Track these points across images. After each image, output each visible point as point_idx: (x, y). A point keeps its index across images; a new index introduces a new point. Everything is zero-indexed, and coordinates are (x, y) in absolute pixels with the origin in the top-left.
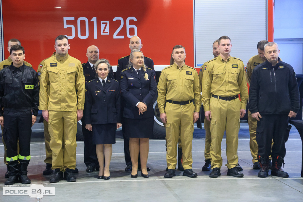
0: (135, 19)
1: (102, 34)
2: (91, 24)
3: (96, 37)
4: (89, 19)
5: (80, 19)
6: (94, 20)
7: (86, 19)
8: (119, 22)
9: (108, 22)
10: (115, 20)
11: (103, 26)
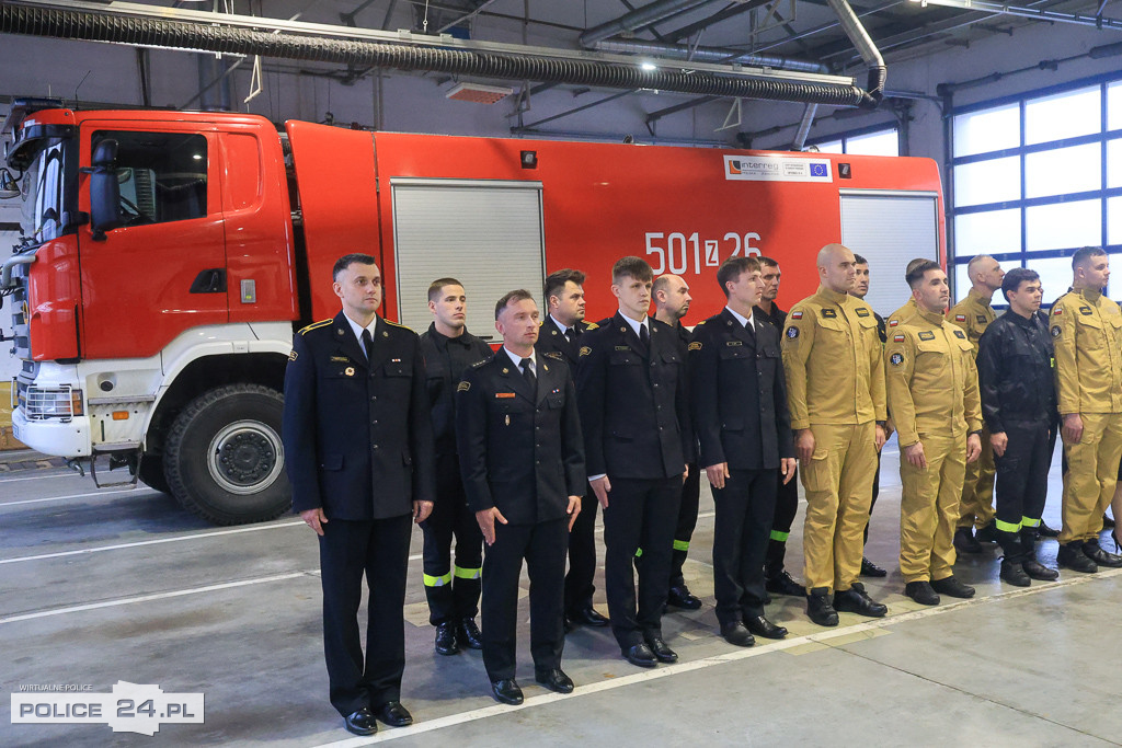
0: (758, 238)
1: (708, 264)
2: (690, 245)
3: (698, 271)
4: (687, 237)
5: (674, 235)
6: (695, 237)
7: (680, 236)
8: (733, 241)
9: (716, 242)
10: (726, 238)
11: (708, 249)
